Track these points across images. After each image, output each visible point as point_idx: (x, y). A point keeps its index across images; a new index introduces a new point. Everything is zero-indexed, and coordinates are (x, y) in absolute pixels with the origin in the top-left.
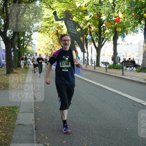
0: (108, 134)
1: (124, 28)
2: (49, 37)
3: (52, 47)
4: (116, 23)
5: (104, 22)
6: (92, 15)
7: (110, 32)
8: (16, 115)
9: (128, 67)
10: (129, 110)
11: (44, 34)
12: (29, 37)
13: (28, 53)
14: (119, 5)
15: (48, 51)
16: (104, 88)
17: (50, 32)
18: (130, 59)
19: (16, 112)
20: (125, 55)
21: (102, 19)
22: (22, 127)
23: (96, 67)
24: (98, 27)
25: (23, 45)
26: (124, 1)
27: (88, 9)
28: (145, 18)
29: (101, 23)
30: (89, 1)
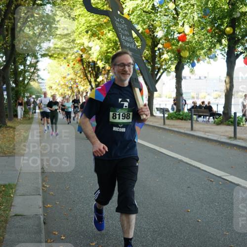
0: (168, 229)
1: (194, 52)
2: (68, 65)
3: (72, 83)
4: (180, 43)
5: (159, 41)
7: (170, 59)
8: (11, 200)
9: (200, 116)
10: (202, 189)
11: (58, 61)
12: (34, 66)
13: (31, 94)
14: (186, 13)
15: (66, 90)
16: (161, 152)
17: (69, 57)
18: (203, 103)
19: (10, 194)
20: (195, 96)
21: (157, 35)
22: (21, 219)
24: (151, 49)
25: (24, 80)
26: (193, 5)
27: (133, 19)
28: (228, 35)
29: (156, 43)
30: (136, 6)
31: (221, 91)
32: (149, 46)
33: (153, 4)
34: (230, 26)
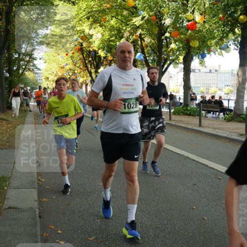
1: (204, 41)
2: (67, 55)
3: (71, 74)
4: (190, 32)
5: (167, 30)
6: (145, 17)
7: (179, 48)
8: (5, 192)
9: (209, 112)
10: (209, 187)
11: (56, 50)
20: (205, 91)
21: (164, 23)
22: (14, 212)
24: (157, 38)
25: (18, 69)
27: (138, 5)
28: (242, 24)
29: (163, 31)
31: (232, 87)
32: (156, 35)
34: (244, 14)
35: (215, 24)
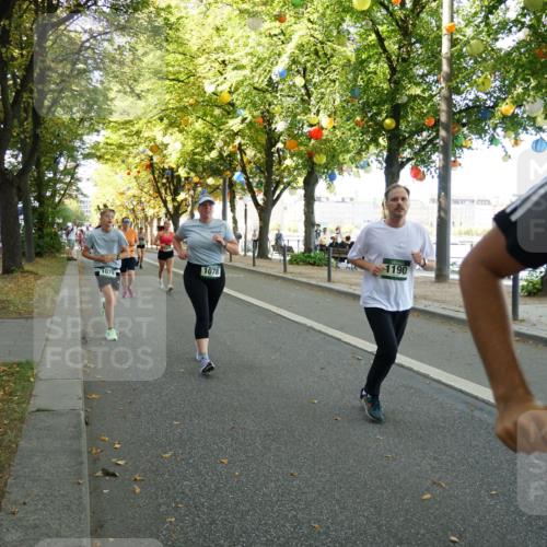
0: (288, 431)
1: (334, 156)
2: (129, 174)
3: (135, 203)
4: (313, 141)
5: (279, 138)
6: (246, 119)
7: (297, 166)
8: (31, 386)
11: (112, 166)
12: (71, 173)
13: (66, 219)
14: (322, 94)
17: (130, 160)
18: (348, 238)
19: (28, 377)
21: (275, 129)
23: (256, 260)
24: (265, 150)
25: (53, 196)
26: (334, 81)
27: (237, 100)
28: (388, 131)
29: (273, 140)
30: (241, 78)
32: (263, 146)
33: (270, 78)
34: (391, 117)
35: (350, 130)
